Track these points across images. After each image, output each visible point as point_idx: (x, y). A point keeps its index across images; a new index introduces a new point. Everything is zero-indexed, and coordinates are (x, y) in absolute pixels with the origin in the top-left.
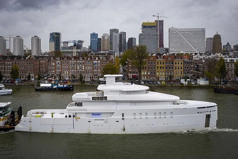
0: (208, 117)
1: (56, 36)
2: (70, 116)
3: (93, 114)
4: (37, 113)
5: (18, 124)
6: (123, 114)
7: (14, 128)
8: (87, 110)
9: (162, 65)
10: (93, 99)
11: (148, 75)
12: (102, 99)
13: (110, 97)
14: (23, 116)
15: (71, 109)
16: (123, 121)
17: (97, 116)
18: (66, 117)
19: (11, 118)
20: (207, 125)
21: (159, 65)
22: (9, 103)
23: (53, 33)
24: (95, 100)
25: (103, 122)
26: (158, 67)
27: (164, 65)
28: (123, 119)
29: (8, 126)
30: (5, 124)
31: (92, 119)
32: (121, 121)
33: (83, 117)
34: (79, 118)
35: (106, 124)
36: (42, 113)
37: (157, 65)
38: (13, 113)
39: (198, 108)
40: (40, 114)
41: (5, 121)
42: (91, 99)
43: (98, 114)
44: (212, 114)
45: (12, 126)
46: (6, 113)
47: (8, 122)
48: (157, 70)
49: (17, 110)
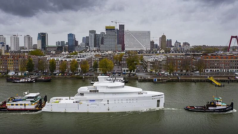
0: (159, 101)
1: (42, 35)
2: (76, 102)
3: (90, 100)
4: (57, 99)
5: (44, 107)
6: (108, 100)
7: (41, 110)
8: (86, 98)
9: (11, 62)
10: (90, 92)
11: (3, 69)
12: (96, 91)
13: (100, 90)
14: (47, 102)
15: (77, 98)
16: (108, 104)
17: (93, 102)
18: (74, 102)
19: (39, 103)
20: (158, 106)
21: (10, 62)
22: (38, 94)
23: (40, 33)
24: (92, 92)
25: (96, 105)
26: (9, 63)
27: (13, 62)
28: (108, 103)
29: (37, 108)
30: (36, 107)
31: (90, 103)
32: (107, 105)
33: (84, 102)
34: (82, 103)
35: (98, 106)
36: (59, 99)
37: (8, 62)
38: (41, 100)
39: (152, 96)
40: (58, 100)
41: (36, 105)
42: (89, 92)
43: (94, 101)
44: (161, 99)
45: (40, 108)
46: (36, 100)
47: (37, 106)
48: (8, 65)
49: (44, 98)
